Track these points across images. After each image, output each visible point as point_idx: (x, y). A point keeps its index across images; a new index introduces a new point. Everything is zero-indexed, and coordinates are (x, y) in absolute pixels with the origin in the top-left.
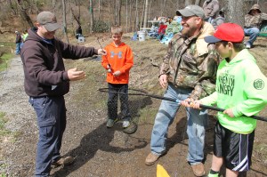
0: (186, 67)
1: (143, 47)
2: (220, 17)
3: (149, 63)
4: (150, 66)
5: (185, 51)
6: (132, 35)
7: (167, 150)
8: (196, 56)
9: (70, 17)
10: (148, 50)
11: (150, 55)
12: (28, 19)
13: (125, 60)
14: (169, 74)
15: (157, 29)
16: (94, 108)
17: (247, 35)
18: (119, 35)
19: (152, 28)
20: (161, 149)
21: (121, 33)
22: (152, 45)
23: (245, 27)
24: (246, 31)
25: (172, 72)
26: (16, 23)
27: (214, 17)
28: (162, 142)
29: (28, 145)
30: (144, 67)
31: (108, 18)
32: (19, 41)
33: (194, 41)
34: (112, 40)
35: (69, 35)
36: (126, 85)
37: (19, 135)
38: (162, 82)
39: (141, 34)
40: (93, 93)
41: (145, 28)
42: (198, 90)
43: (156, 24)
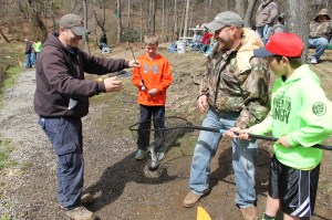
0: (226, 87)
1: (183, 61)
2: (279, 24)
3: (189, 80)
4: (190, 85)
5: (224, 67)
6: (168, 45)
7: (210, 188)
8: (236, 73)
9: (92, 22)
10: (188, 65)
11: (190, 71)
12: (41, 24)
13: (162, 76)
14: (208, 95)
15: (200, 38)
16: (120, 135)
17: (312, 47)
18: (154, 46)
19: (194, 38)
20: (203, 188)
21: (157, 43)
22: (193, 58)
23: (310, 37)
24: (311, 42)
25: (211, 93)
26: (26, 30)
27: (271, 25)
28: (204, 178)
29: (38, 179)
30: (183, 85)
31: (140, 24)
32: (29, 51)
33: (234, 55)
34: (145, 52)
35: (91, 45)
36: (163, 107)
37: (27, 167)
38: (201, 105)
39: (180, 44)
40: (119, 117)
41: (185, 37)
42: (245, 115)
43: (199, 33)
